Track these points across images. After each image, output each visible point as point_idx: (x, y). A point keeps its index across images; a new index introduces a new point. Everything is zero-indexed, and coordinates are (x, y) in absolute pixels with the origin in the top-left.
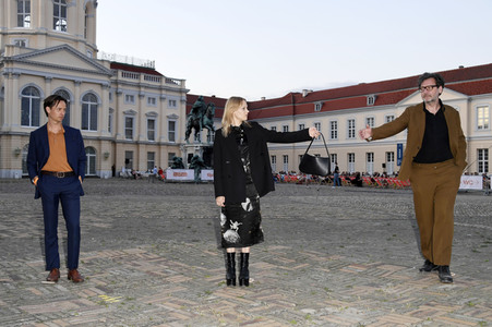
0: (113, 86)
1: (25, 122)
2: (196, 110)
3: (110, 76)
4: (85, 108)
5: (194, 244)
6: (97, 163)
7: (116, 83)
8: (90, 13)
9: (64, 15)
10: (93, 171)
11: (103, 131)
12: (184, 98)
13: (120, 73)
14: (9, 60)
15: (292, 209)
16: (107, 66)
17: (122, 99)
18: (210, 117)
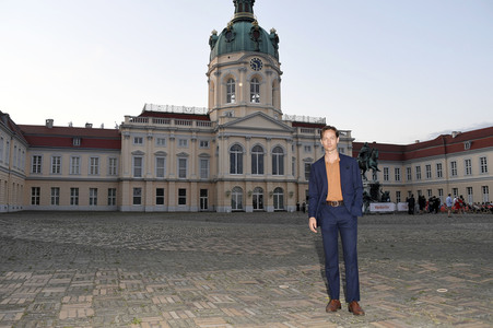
0: (295, 140)
1: (232, 171)
2: (362, 155)
3: (292, 132)
4: (274, 158)
5: (387, 261)
6: (285, 201)
7: (297, 137)
8: (276, 87)
9: (258, 91)
10: (282, 206)
11: (288, 175)
12: (351, 145)
13: (299, 129)
14: (222, 127)
15: (459, 233)
16: (290, 125)
17: (301, 149)
18: (374, 160)
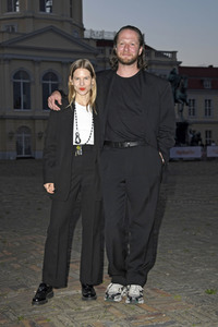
3: (96, 55)
